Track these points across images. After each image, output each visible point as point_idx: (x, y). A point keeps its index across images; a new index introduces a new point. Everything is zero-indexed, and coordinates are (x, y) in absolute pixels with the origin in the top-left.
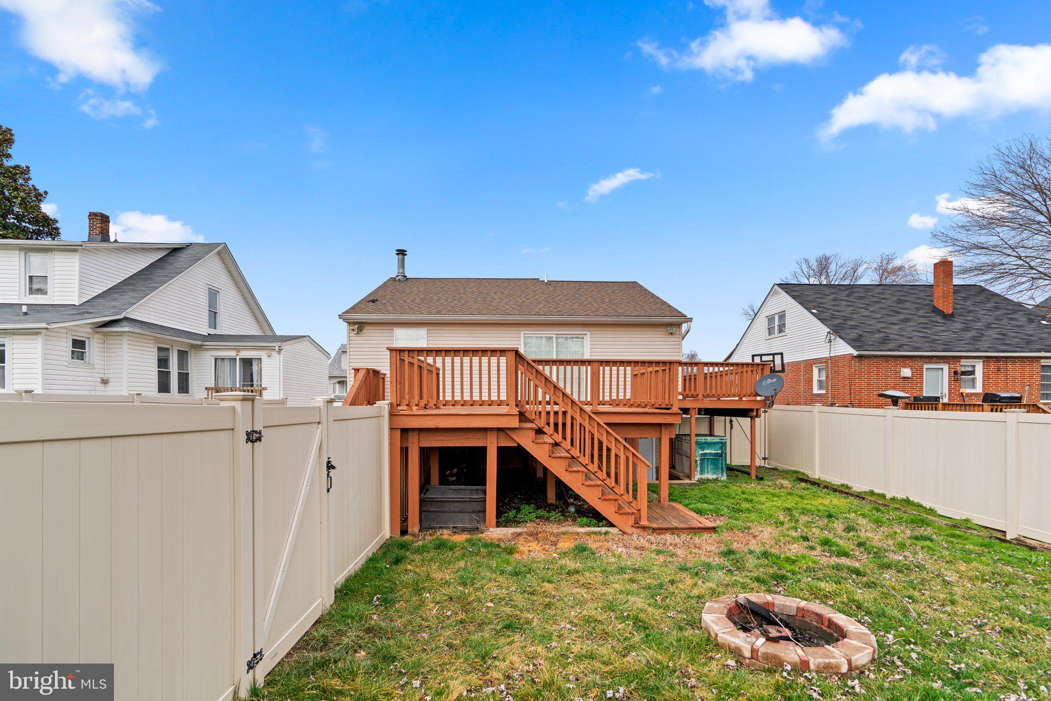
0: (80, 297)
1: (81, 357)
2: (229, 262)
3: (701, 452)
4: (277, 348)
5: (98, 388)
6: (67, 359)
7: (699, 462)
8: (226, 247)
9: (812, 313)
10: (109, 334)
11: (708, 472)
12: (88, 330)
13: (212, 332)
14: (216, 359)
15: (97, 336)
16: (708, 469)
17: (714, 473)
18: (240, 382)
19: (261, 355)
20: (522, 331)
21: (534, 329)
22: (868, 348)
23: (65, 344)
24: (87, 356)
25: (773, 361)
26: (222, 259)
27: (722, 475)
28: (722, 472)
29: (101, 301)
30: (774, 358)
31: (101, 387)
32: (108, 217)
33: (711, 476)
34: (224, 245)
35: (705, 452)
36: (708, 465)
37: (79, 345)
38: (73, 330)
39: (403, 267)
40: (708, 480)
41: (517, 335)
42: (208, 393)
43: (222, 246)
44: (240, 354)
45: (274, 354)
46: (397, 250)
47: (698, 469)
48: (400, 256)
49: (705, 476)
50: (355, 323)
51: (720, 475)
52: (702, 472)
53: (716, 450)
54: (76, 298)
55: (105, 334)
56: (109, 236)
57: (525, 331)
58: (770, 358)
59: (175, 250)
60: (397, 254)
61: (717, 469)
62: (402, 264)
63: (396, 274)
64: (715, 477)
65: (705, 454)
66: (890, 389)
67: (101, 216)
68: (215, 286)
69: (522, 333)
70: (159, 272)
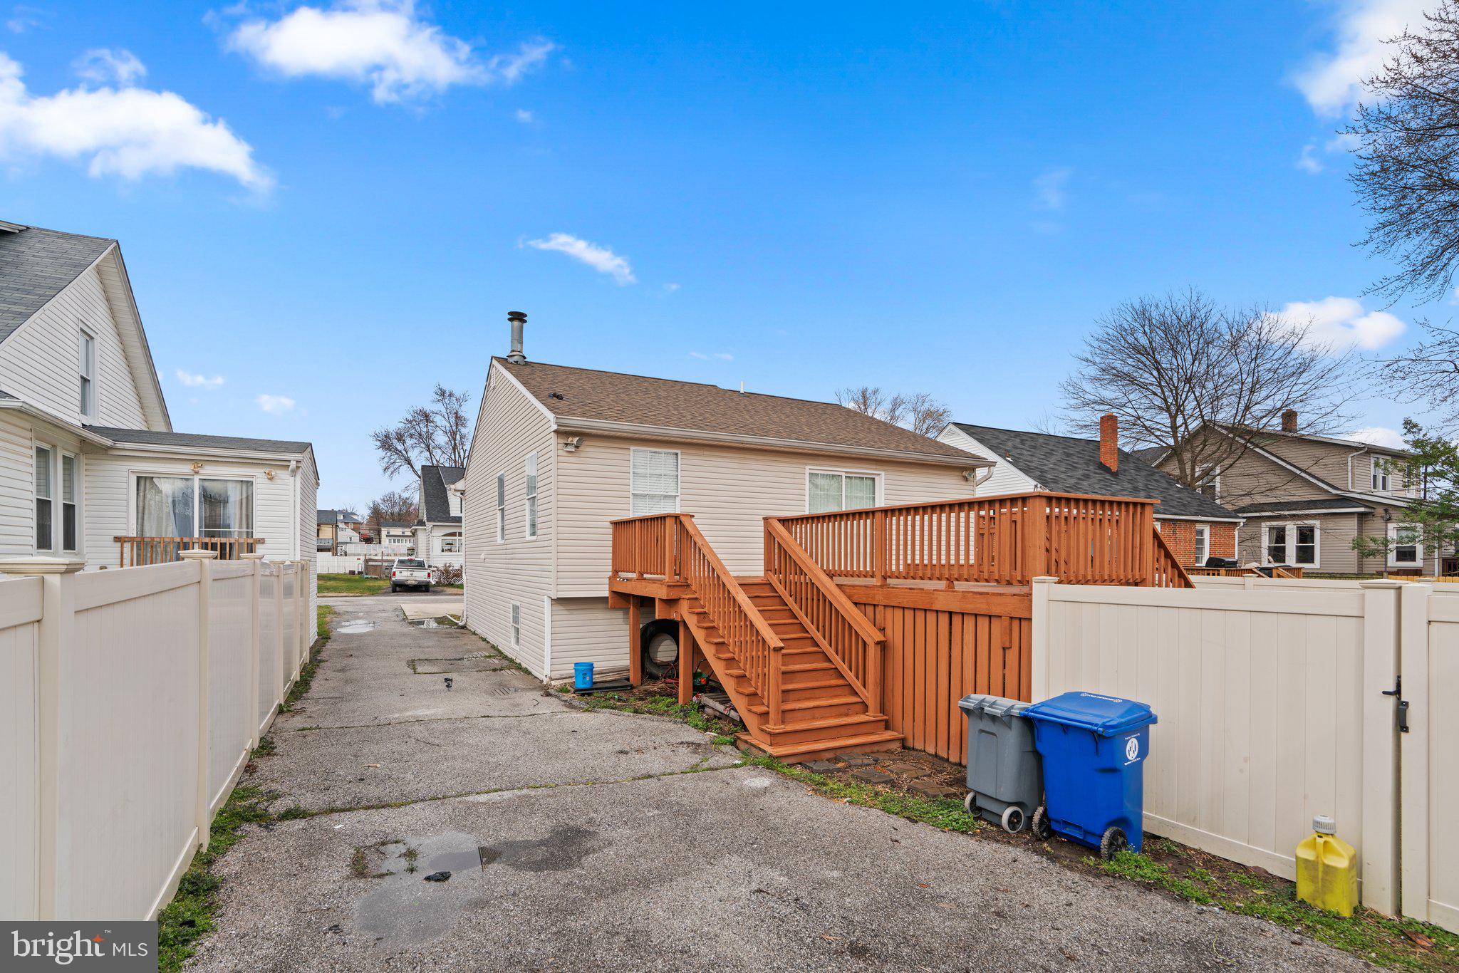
4: (293, 464)
8: (118, 247)
9: (1009, 462)
14: (139, 478)
18: (200, 527)
19: (252, 476)
20: (806, 464)
21: (820, 462)
34: (115, 244)
39: (521, 342)
41: (800, 470)
42: (122, 547)
44: (201, 471)
45: (282, 475)
46: (510, 313)
48: (516, 323)
57: (810, 464)
60: (510, 319)
62: (518, 337)
63: (508, 353)
68: (89, 324)
69: (807, 467)
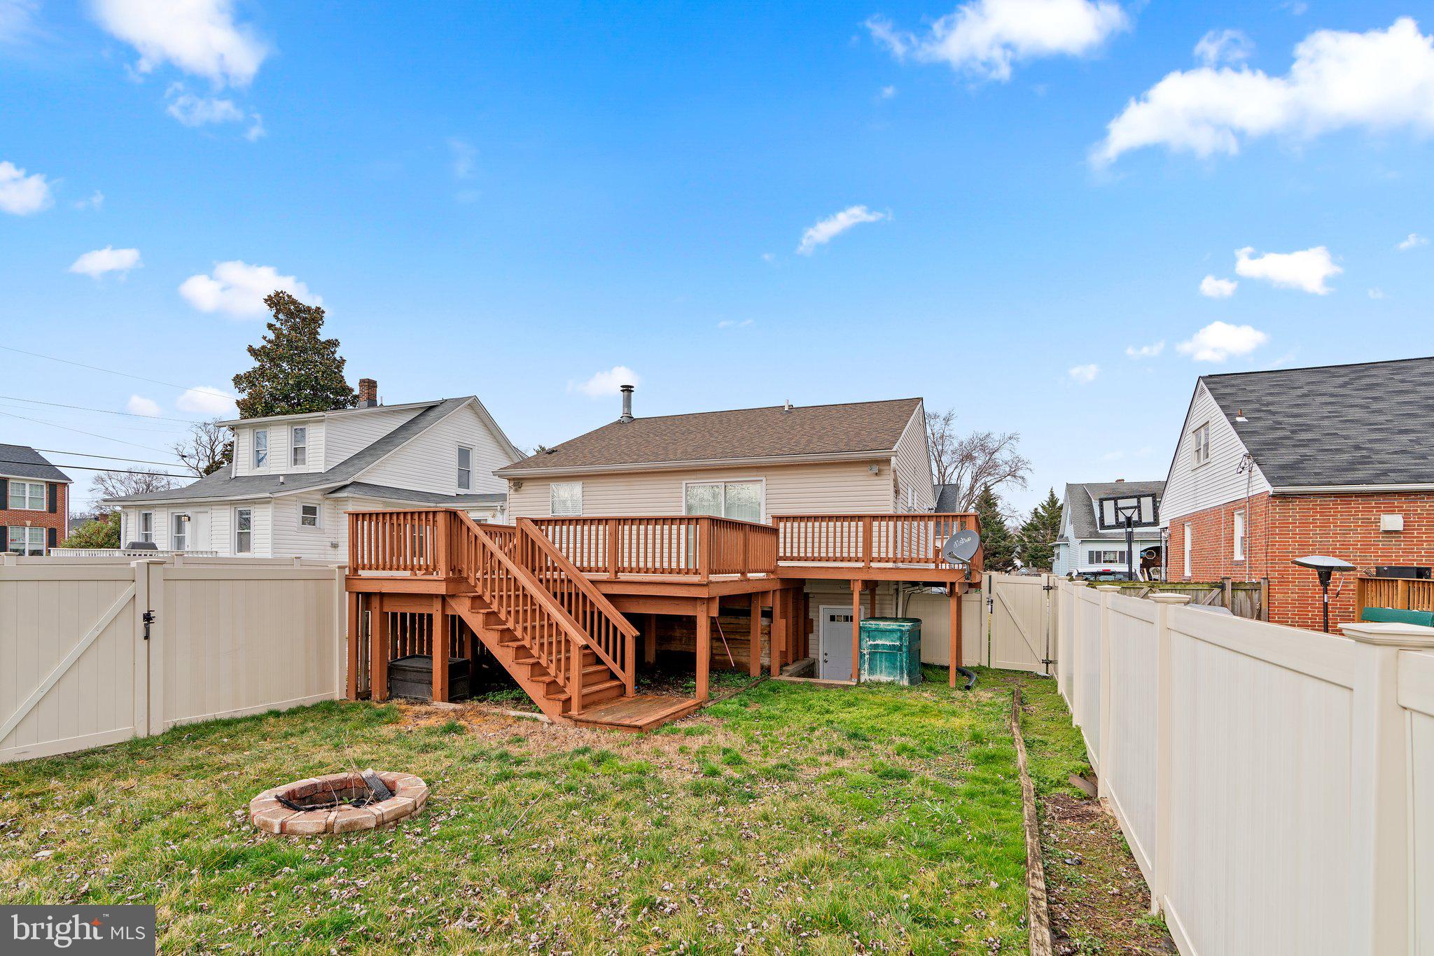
0: (326, 464)
1: (313, 522)
2: (482, 415)
3: (871, 642)
5: (329, 552)
6: (295, 524)
7: (867, 656)
8: (476, 399)
9: (1234, 424)
10: (339, 500)
11: (881, 672)
12: (319, 496)
13: (463, 491)
15: (327, 502)
16: (881, 667)
17: (890, 674)
20: (684, 480)
21: (699, 476)
22: (1302, 481)
23: (295, 511)
24: (317, 521)
25: (1139, 507)
26: (476, 413)
27: (902, 677)
28: (902, 673)
29: (342, 467)
30: (1139, 502)
31: (331, 551)
32: (375, 382)
33: (884, 678)
35: (875, 643)
36: (881, 661)
37: (309, 511)
38: (301, 498)
40: (879, 684)
41: (678, 485)
43: (472, 399)
46: (623, 387)
47: (866, 666)
48: (626, 393)
49: (875, 678)
50: (514, 479)
51: (898, 678)
52: (872, 670)
53: (892, 641)
54: (323, 466)
55: (337, 500)
56: (376, 401)
57: (687, 479)
58: (1134, 502)
59: (431, 408)
61: (895, 668)
62: (628, 403)
64: (890, 679)
65: (876, 646)
66: (1313, 553)
67: (368, 382)
68: (467, 442)
69: (684, 482)
70: (404, 434)
